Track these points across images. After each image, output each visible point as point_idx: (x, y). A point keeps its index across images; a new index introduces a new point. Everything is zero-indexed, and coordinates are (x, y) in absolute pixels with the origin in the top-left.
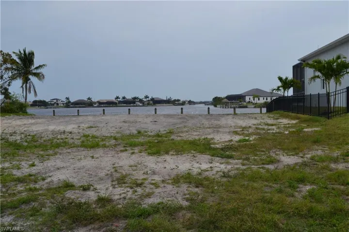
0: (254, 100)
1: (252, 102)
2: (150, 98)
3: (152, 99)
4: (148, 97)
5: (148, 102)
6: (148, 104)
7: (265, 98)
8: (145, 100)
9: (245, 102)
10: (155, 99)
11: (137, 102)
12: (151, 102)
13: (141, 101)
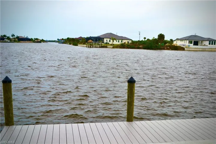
0: (110, 42)
1: (109, 44)
2: (16, 36)
3: (18, 37)
4: (14, 36)
5: (14, 39)
6: (15, 41)
7: (118, 41)
8: (11, 38)
9: (103, 43)
10: (20, 37)
11: (5, 39)
12: (17, 40)
13: (8, 38)
